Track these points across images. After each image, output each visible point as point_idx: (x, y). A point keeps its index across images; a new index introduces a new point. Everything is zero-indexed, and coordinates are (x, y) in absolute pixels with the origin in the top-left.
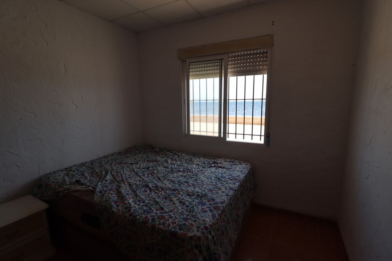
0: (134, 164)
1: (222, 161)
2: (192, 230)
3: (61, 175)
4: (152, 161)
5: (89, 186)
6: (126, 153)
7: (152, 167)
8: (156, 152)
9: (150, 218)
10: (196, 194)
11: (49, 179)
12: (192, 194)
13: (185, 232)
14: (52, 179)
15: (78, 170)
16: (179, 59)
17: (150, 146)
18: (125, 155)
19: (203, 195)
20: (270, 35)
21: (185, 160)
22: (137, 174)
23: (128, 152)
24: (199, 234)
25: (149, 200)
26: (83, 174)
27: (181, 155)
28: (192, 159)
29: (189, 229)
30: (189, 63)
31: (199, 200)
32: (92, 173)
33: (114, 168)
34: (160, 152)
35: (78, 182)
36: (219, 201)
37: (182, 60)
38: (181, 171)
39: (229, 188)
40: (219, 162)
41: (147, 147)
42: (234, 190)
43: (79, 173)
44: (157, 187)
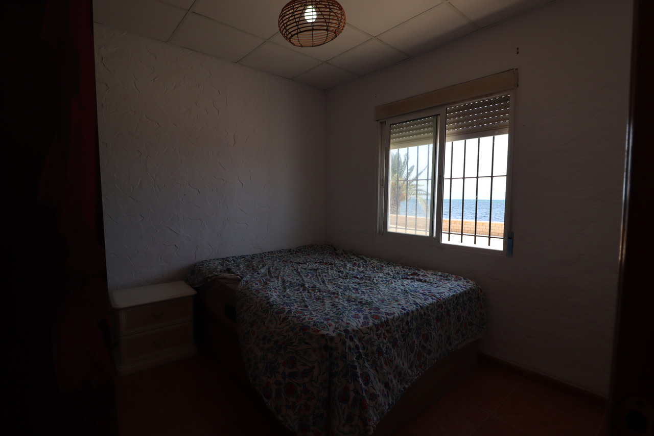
0: (302, 263)
1: (428, 274)
2: (327, 329)
3: (216, 263)
4: (326, 264)
5: (238, 275)
6: (297, 252)
7: (322, 269)
8: (337, 254)
9: (287, 310)
10: (359, 300)
11: (203, 265)
12: (353, 300)
13: (318, 329)
14: (205, 265)
15: (234, 261)
16: (377, 121)
17: (332, 246)
18: (295, 253)
19: (367, 302)
20: (513, 69)
21: (373, 267)
22: (299, 274)
23: (300, 250)
24: (334, 335)
25: (296, 298)
26: (238, 266)
27: (370, 261)
28: (383, 266)
29: (324, 327)
30: (390, 125)
31: (359, 307)
32: (248, 266)
33: (276, 265)
34: (342, 254)
35: (229, 270)
36: (384, 311)
37: (381, 121)
38: (357, 278)
39: (412, 302)
40: (422, 274)
41: (328, 248)
42: (420, 306)
43: (235, 264)
44: (314, 287)
